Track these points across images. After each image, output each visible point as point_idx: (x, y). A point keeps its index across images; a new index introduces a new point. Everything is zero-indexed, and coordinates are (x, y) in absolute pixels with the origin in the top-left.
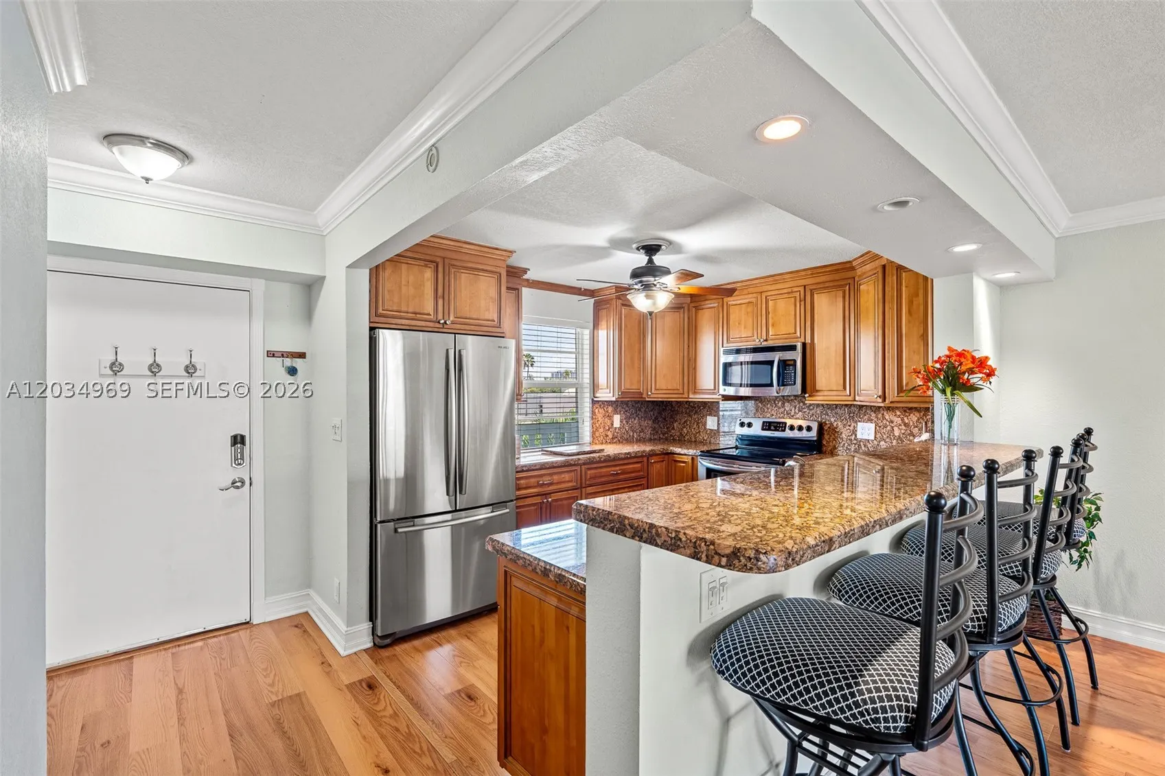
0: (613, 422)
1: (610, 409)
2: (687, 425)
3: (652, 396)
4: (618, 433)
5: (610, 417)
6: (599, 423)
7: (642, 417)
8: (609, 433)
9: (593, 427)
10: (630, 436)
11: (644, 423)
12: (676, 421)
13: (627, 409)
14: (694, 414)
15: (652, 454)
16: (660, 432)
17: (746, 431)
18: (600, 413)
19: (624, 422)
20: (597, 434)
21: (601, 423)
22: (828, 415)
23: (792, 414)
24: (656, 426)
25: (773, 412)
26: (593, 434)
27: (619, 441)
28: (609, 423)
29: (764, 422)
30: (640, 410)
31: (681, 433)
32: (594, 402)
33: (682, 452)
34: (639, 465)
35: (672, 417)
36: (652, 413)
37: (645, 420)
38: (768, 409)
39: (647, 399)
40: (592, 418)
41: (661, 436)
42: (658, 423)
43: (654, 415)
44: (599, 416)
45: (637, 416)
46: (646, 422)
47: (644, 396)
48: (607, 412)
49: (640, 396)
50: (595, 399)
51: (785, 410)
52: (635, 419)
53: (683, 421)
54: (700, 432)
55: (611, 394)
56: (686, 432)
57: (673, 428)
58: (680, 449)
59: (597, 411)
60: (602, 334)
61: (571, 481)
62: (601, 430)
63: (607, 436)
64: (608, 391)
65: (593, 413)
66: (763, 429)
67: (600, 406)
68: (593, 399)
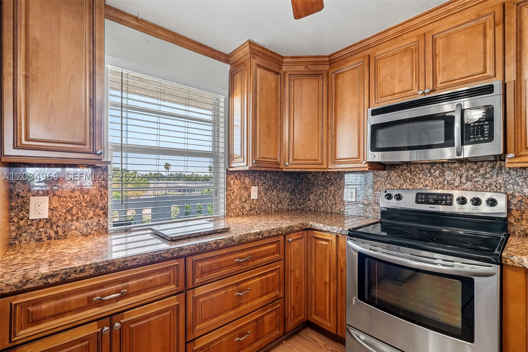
0: (250, 193)
1: (247, 181)
2: (323, 196)
3: (289, 166)
4: (255, 204)
5: (247, 189)
6: (236, 194)
7: (280, 189)
8: (246, 205)
9: (227, 199)
10: (268, 207)
11: (282, 195)
12: (312, 193)
13: (265, 180)
14: (331, 186)
15: (290, 231)
16: (296, 203)
17: (393, 204)
18: (236, 185)
19: (262, 194)
20: (233, 206)
21: (237, 195)
22: (518, 184)
23: (456, 184)
24: (294, 197)
25: (427, 182)
26: (228, 205)
27: (257, 212)
28: (246, 194)
29: (418, 195)
30: (278, 182)
31: (317, 205)
32: (228, 173)
33: (325, 229)
34: (274, 246)
35: (307, 189)
36: (289, 185)
37: (283, 192)
38: (420, 179)
39: (284, 170)
40: (227, 190)
41: (298, 207)
42: (295, 195)
43: (291, 187)
44: (236, 188)
45: (275, 188)
46: (283, 194)
47: (281, 166)
48: (244, 183)
49: (277, 166)
50: (230, 169)
51: (445, 179)
52: (273, 191)
53: (319, 193)
54: (336, 204)
55: (245, 164)
56: (321, 203)
57: (309, 200)
58: (321, 225)
59: (232, 182)
60: (237, 101)
61: (167, 284)
62: (237, 202)
63: (244, 208)
64: (242, 160)
65: (228, 184)
66: (417, 202)
67: (236, 177)
68: (227, 170)
